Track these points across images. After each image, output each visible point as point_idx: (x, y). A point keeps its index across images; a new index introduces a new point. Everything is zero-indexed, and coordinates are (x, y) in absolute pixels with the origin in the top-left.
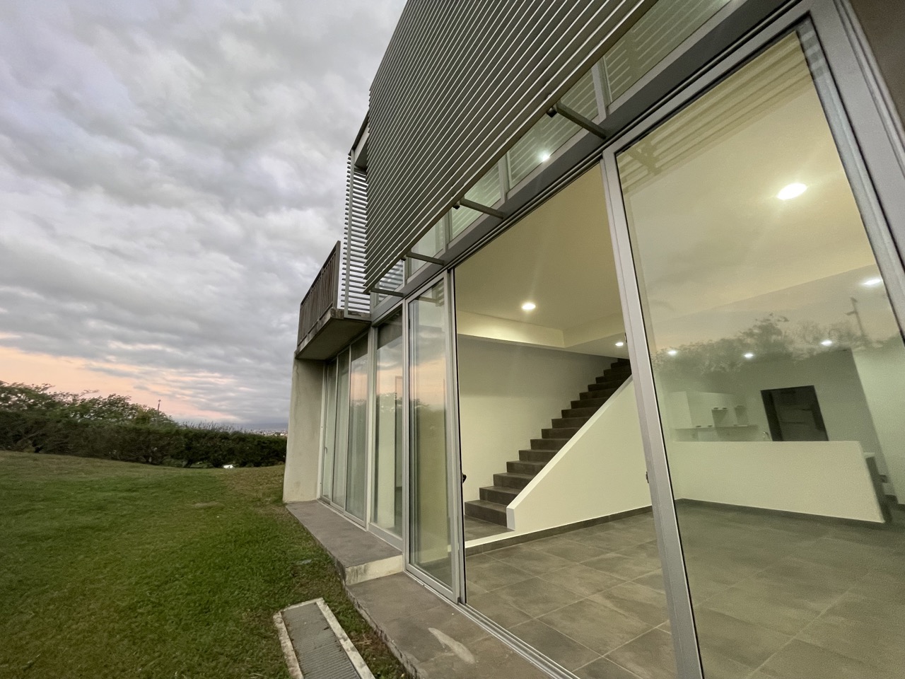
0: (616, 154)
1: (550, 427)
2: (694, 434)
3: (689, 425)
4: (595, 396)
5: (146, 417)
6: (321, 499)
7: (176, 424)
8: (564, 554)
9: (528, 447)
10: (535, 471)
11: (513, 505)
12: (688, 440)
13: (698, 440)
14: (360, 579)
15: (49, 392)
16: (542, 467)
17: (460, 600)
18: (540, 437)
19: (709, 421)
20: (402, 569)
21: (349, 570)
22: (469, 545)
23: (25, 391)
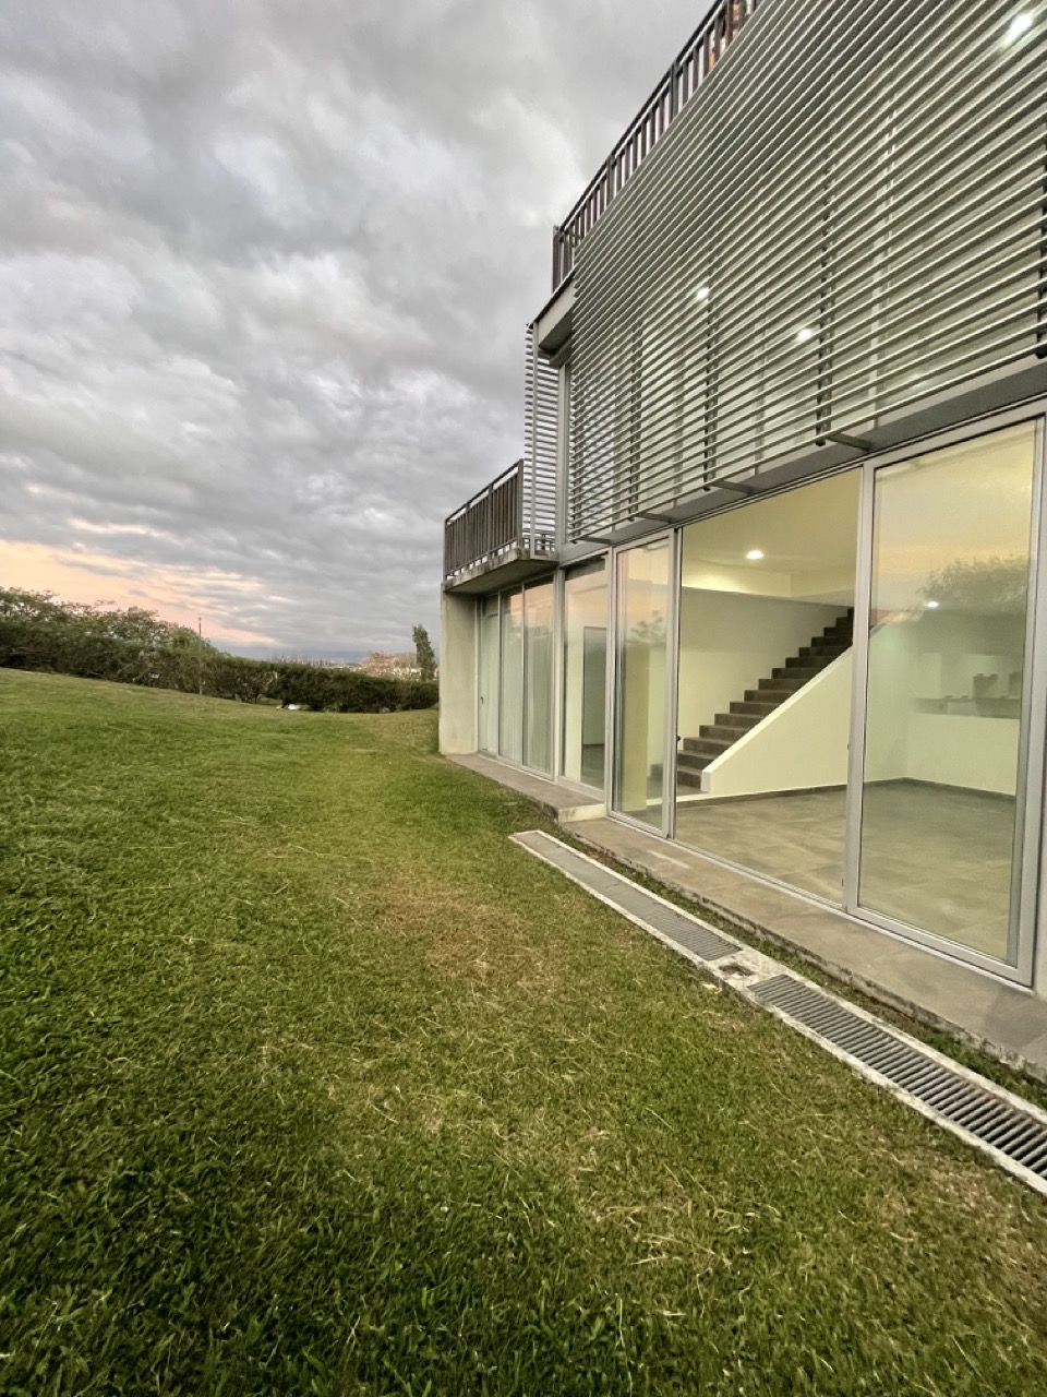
0: (876, 469)
1: (756, 688)
2: (941, 706)
3: (936, 693)
4: (819, 653)
5: (184, 638)
6: (479, 752)
7: (214, 650)
8: (762, 816)
9: (725, 710)
10: (735, 738)
11: (709, 769)
12: (933, 712)
13: (946, 713)
14: (570, 819)
15: (55, 601)
16: (743, 734)
17: (668, 836)
18: (741, 699)
19: (968, 690)
20: (604, 815)
21: (560, 811)
22: (679, 799)
23: (27, 599)
